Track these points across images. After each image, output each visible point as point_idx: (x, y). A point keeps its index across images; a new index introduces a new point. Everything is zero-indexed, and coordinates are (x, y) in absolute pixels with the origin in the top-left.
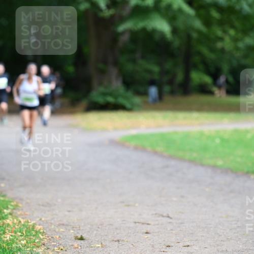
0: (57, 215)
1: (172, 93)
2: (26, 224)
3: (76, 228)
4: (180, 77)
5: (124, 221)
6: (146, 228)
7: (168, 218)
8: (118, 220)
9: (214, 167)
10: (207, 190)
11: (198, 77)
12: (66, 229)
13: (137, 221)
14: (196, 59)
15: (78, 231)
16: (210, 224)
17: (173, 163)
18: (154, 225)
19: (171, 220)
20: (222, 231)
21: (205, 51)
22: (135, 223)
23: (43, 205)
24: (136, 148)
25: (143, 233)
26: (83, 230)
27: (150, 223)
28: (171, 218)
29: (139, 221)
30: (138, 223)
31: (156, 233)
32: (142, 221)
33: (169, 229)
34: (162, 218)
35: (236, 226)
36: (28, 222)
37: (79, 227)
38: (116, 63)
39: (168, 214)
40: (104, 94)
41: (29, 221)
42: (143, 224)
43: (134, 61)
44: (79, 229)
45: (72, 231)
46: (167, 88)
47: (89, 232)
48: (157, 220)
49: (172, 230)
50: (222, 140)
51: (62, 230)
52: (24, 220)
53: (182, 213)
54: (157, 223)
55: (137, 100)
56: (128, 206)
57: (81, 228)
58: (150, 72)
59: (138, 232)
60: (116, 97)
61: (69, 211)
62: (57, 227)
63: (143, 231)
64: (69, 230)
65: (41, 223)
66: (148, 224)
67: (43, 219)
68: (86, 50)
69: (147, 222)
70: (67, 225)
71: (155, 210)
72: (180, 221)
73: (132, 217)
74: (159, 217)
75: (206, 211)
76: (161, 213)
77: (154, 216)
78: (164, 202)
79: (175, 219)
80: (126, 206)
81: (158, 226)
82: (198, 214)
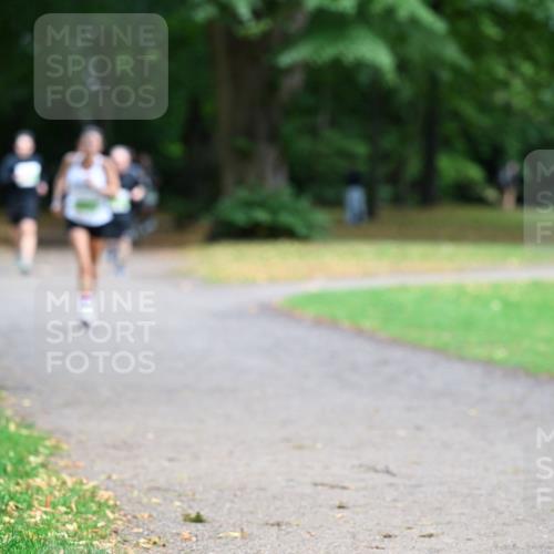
0: (145, 468)
1: (397, 201)
2: (78, 487)
3: (186, 496)
4: (413, 167)
5: (292, 480)
6: (339, 496)
7: (386, 475)
8: (279, 479)
9: (489, 364)
10: (473, 412)
11: (454, 167)
12: (165, 499)
13: (319, 480)
14: (450, 127)
15: (191, 503)
16: (479, 489)
17: (398, 354)
18: (357, 490)
20: (505, 503)
21: (468, 110)
22: (316, 485)
23: (115, 447)
24: (319, 322)
25: (332, 508)
26: (201, 500)
27: (346, 484)
28: (394, 475)
29: (324, 482)
30: (323, 485)
31: (360, 506)
32: (328, 480)
33: (388, 499)
34: (375, 475)
36: (81, 483)
37: (194, 495)
38: (274, 137)
39: (387, 467)
40: (249, 205)
41: (85, 481)
42: (332, 487)
43: (313, 132)
44: (194, 500)
45: (177, 503)
46: (385, 192)
47: (214, 504)
48: (363, 480)
49: (395, 500)
50: (508, 305)
51: (154, 500)
52: (74, 479)
53: (418, 464)
54: (363, 485)
55: (321, 217)
56: (300, 447)
57: (198, 496)
58: (348, 156)
60: (274, 211)
61: (171, 460)
62: (145, 494)
63: (331, 502)
64: (172, 501)
65: (111, 485)
66: (344, 488)
67: (114, 477)
68: (208, 108)
69: (341, 484)
70: (167, 490)
71: (357, 458)
72: (413, 482)
73: (310, 472)
74: (367, 472)
75: (470, 460)
76: (372, 464)
77: (357, 469)
78: (378, 440)
79: (402, 477)
80: (295, 448)
81: (365, 492)
82: (452, 466)
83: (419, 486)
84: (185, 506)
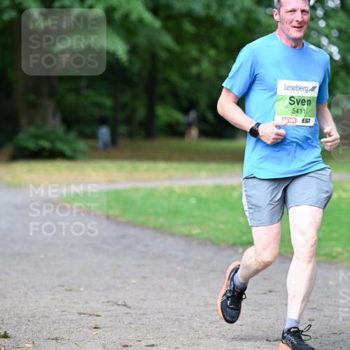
1: (131, 135)
4: (141, 113)
6: (94, 321)
7: (124, 308)
8: (56, 310)
9: (188, 237)
10: (179, 268)
11: (166, 113)
13: (82, 312)
14: (163, 88)
15: (1, 326)
16: (183, 316)
17: (132, 231)
18: (106, 317)
19: (129, 310)
20: (199, 324)
21: (175, 77)
22: (80, 314)
25: (91, 328)
26: (7, 324)
27: (99, 314)
28: (130, 308)
29: (85, 312)
30: (84, 314)
31: (108, 327)
32: (89, 311)
33: (126, 322)
34: (117, 307)
37: (3, 320)
38: (53, 95)
39: (125, 302)
40: (37, 137)
42: (90, 315)
43: (78, 91)
44: (2, 323)
47: (16, 326)
48: (110, 311)
49: (130, 323)
50: (199, 200)
54: (110, 314)
55: (82, 145)
56: (70, 290)
57: (5, 322)
58: (99, 106)
59: (83, 327)
60: (52, 142)
63: (90, 325)
66: (98, 316)
68: (11, 76)
69: (96, 314)
71: (107, 297)
72: (142, 312)
73: (76, 306)
74: (113, 306)
75: (177, 298)
76: (115, 301)
77: (106, 304)
78: (119, 285)
79: (135, 309)
80: (67, 290)
81: (111, 319)
82: (166, 302)
83: (145, 314)
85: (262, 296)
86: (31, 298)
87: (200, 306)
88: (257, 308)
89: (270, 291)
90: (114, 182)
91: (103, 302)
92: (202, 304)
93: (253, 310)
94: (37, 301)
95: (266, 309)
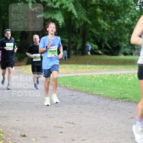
0: (10, 123)
3: (21, 130)
4: (79, 46)
5: (48, 126)
6: (60, 130)
7: (73, 124)
8: (45, 125)
12: (16, 131)
13: (55, 126)
15: (23, 132)
16: (96, 128)
17: (76, 93)
18: (65, 128)
19: (75, 126)
20: (103, 131)
21: (94, 30)
22: (55, 127)
23: (2, 117)
25: (59, 133)
26: (25, 131)
27: (62, 127)
28: (75, 124)
29: (57, 126)
30: (56, 127)
31: (66, 132)
32: (58, 126)
33: (73, 130)
34: (70, 124)
35: (111, 128)
37: (23, 129)
39: (73, 122)
42: (59, 127)
44: (23, 131)
45: (19, 132)
46: (72, 52)
47: (28, 132)
48: (67, 126)
49: (75, 131)
51: (13, 131)
53: (81, 121)
54: (67, 127)
57: (24, 130)
59: (56, 132)
62: (11, 129)
64: (17, 131)
65: (2, 127)
66: (62, 128)
67: (3, 125)
70: (16, 128)
71: (65, 120)
72: (80, 126)
73: (53, 124)
74: (68, 124)
75: (94, 121)
76: (69, 122)
77: (65, 123)
78: (71, 115)
79: (77, 125)
80: (49, 117)
81: (67, 129)
82: (90, 122)
83: (81, 127)
84: (21, 133)
85: (129, 120)
86: (35, 121)
87: (104, 124)
88: (127, 125)
89: (133, 118)
90: (69, 73)
91: (64, 122)
92: (104, 123)
93: (125, 125)
94: (37, 122)
95: (130, 125)
